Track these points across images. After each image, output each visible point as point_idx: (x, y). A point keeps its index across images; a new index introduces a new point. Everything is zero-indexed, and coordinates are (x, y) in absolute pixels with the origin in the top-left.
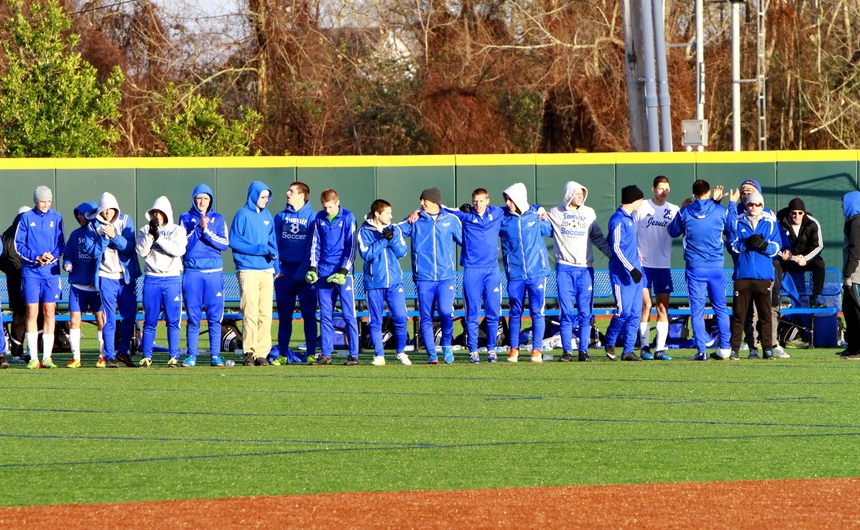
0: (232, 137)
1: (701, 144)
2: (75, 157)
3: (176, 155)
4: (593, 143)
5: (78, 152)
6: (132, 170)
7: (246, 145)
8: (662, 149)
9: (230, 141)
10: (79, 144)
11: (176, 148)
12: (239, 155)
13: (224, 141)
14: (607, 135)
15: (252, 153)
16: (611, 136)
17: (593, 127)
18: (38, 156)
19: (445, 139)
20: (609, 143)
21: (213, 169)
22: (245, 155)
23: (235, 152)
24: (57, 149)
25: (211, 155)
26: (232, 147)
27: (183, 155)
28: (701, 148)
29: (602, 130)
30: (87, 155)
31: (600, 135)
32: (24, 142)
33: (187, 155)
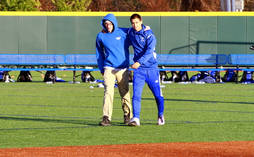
0: (81, 5)
1: (241, 9)
2: (25, 11)
3: (61, 11)
4: (201, 8)
5: (26, 10)
6: (45, 16)
7: (85, 8)
8: (232, 11)
9: (80, 6)
10: (27, 7)
11: (61, 9)
12: (83, 11)
13: (78, 7)
14: (205, 5)
15: (88, 10)
16: (207, 6)
17: (201, 3)
18: (12, 11)
19: (148, 6)
20: (206, 8)
21: (74, 16)
22: (85, 11)
23: (82, 10)
24: (18, 9)
25: (73, 11)
26: (81, 8)
27: (63, 11)
28: (241, 10)
29: (204, 4)
30: (29, 11)
31: (203, 5)
32: (7, 6)
33: (65, 11)
